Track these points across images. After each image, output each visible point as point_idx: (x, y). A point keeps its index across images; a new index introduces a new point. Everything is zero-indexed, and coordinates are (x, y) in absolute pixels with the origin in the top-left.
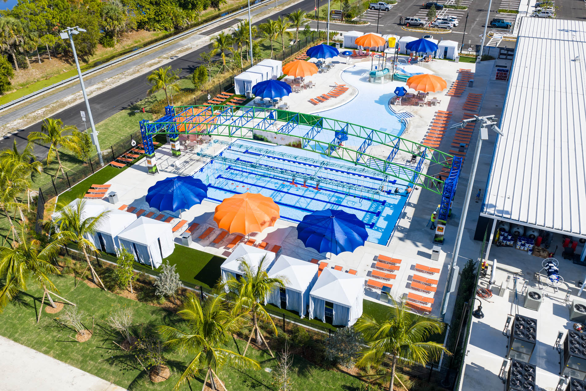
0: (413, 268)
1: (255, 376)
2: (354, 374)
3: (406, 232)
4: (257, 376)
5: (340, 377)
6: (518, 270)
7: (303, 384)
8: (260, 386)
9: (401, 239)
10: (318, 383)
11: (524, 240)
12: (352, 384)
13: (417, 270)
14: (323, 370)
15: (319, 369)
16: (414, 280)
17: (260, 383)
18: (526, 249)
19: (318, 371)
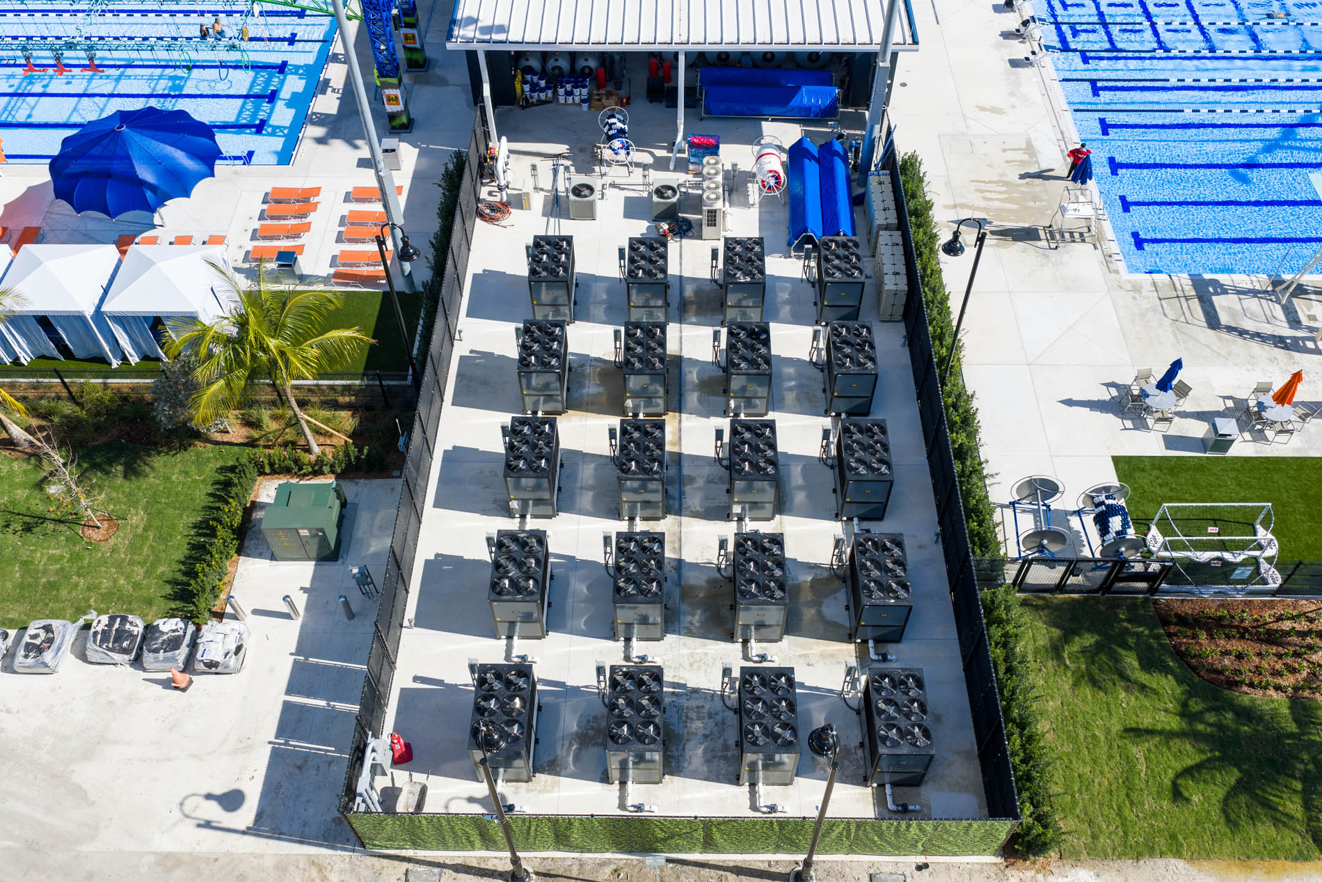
0: (348, 198)
1: (28, 509)
2: (240, 441)
3: (329, 123)
4: (33, 508)
5: (211, 455)
6: (562, 148)
7: (136, 491)
8: (42, 523)
9: (321, 141)
10: (167, 479)
11: (568, 83)
12: (238, 459)
13: (358, 200)
14: (174, 452)
15: (167, 454)
16: (352, 224)
17: (41, 518)
18: (577, 100)
19: (166, 458)
